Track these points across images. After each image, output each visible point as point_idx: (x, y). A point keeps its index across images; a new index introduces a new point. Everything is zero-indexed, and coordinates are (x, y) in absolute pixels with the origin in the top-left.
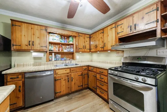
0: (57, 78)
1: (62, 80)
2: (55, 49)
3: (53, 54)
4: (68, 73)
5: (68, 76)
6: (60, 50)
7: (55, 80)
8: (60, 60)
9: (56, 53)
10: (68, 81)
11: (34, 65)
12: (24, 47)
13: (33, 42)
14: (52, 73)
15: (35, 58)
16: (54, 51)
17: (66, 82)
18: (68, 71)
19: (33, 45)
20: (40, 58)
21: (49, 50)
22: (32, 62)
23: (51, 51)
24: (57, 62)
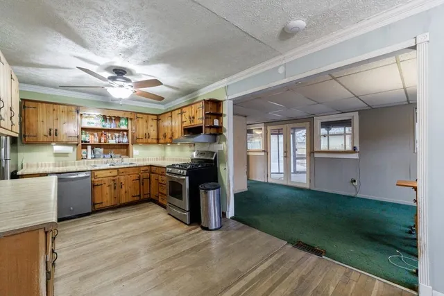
0: (96, 183)
1: (105, 186)
2: (93, 139)
3: (89, 147)
4: (114, 176)
5: (114, 180)
6: (103, 141)
7: (93, 186)
8: (102, 157)
9: (94, 146)
10: (115, 188)
11: (55, 165)
12: (41, 139)
13: (56, 130)
14: (88, 175)
15: (57, 155)
16: (90, 143)
17: (111, 189)
18: (115, 173)
19: (56, 135)
20: (66, 155)
21: (82, 141)
22: (52, 160)
23: (86, 142)
24: (96, 160)
